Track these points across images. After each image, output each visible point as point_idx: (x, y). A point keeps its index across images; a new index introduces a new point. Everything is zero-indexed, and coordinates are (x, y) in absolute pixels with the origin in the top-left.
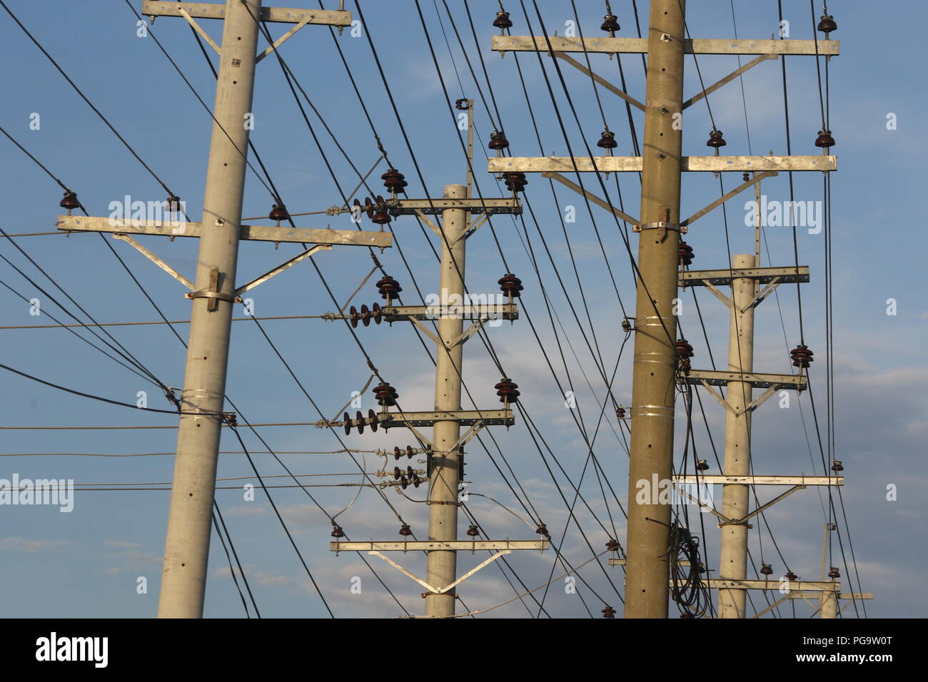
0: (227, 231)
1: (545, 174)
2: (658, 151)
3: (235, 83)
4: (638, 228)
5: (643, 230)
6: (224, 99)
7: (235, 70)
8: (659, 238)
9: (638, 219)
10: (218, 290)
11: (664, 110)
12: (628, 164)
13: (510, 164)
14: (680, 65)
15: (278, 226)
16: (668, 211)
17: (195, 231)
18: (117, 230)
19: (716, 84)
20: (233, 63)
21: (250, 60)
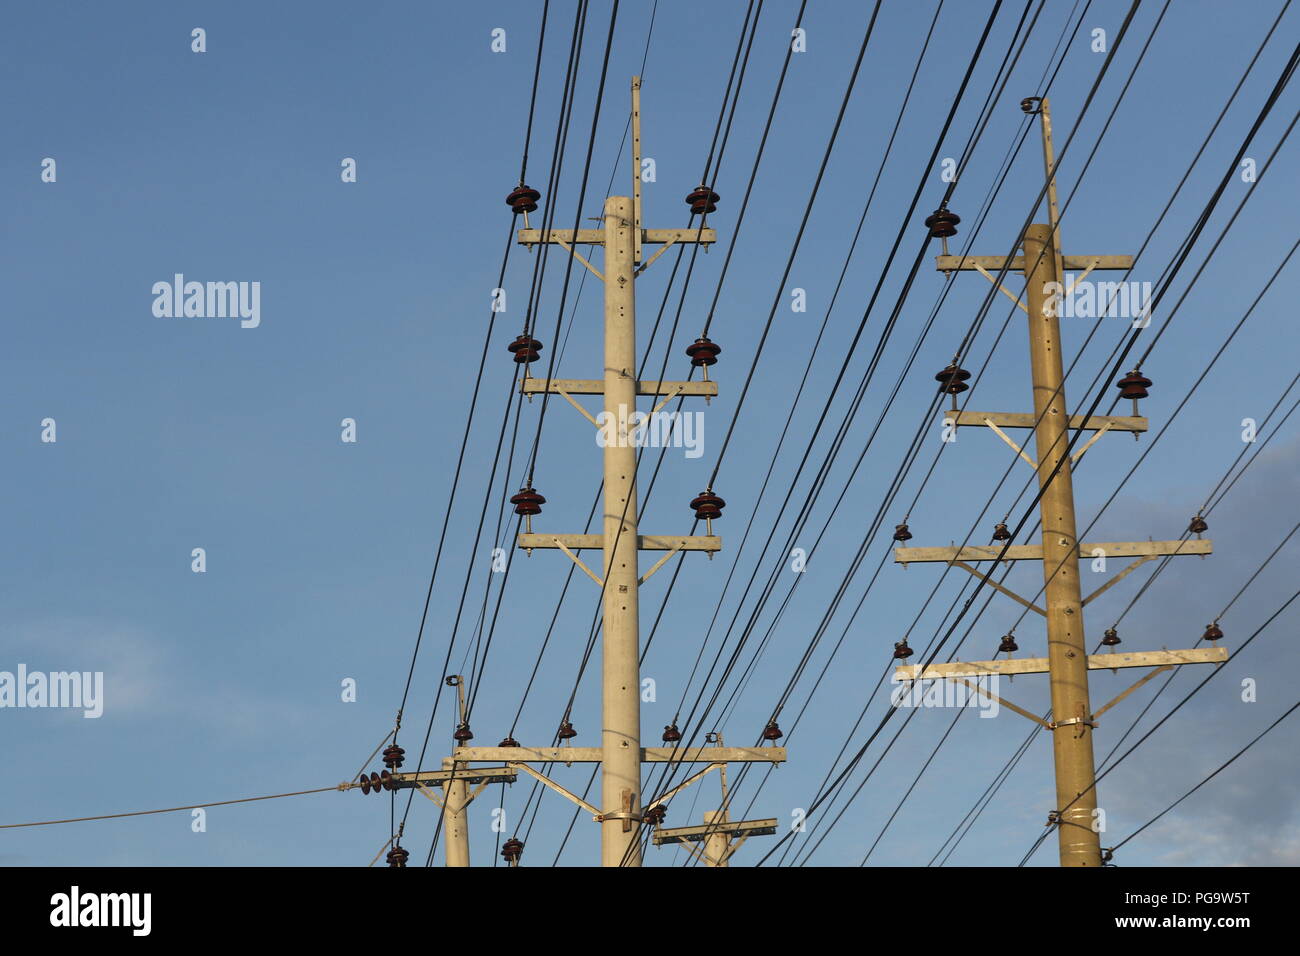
0: (631, 752)
2: (1068, 648)
3: (624, 608)
5: (1059, 726)
7: (622, 596)
8: (1077, 733)
10: (630, 811)
11: (1068, 611)
12: (1032, 666)
16: (1082, 706)
17: (597, 755)
20: (621, 590)
21: (634, 585)
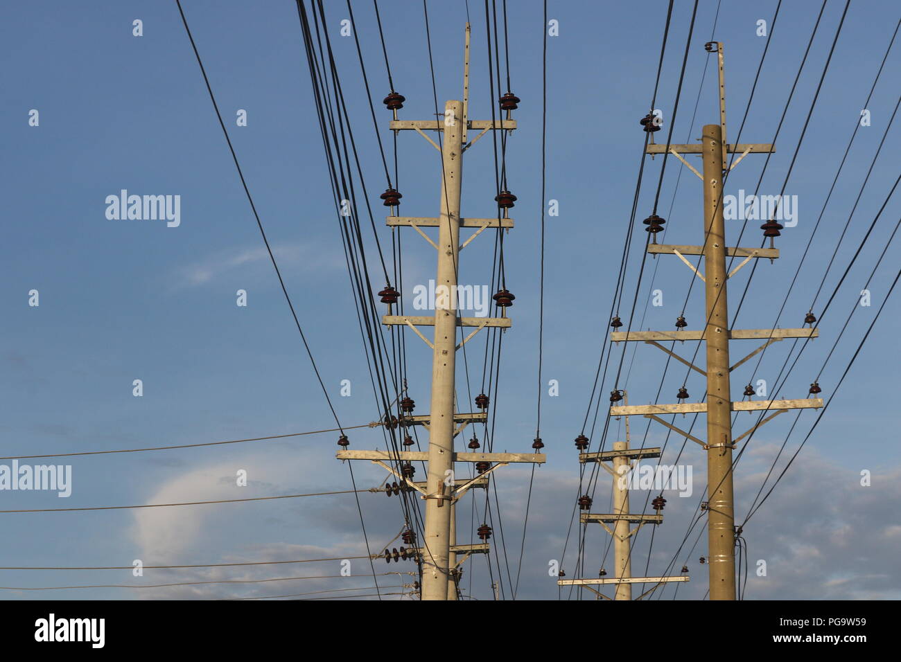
0: (446, 457)
1: (646, 416)
2: (718, 399)
3: (446, 365)
4: (707, 447)
5: (711, 448)
6: (439, 376)
7: (444, 357)
8: (721, 453)
9: (707, 443)
10: (443, 494)
11: (720, 375)
12: (697, 408)
13: (624, 410)
14: (727, 345)
15: (474, 452)
16: (726, 436)
17: (424, 457)
18: (375, 458)
19: (747, 357)
20: (443, 353)
21: (453, 350)
